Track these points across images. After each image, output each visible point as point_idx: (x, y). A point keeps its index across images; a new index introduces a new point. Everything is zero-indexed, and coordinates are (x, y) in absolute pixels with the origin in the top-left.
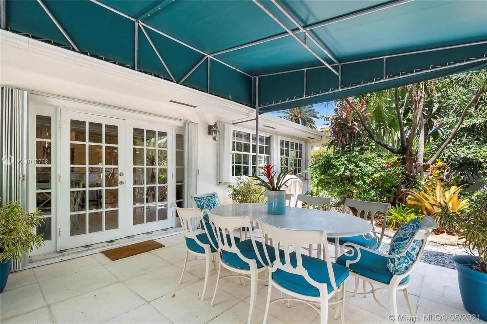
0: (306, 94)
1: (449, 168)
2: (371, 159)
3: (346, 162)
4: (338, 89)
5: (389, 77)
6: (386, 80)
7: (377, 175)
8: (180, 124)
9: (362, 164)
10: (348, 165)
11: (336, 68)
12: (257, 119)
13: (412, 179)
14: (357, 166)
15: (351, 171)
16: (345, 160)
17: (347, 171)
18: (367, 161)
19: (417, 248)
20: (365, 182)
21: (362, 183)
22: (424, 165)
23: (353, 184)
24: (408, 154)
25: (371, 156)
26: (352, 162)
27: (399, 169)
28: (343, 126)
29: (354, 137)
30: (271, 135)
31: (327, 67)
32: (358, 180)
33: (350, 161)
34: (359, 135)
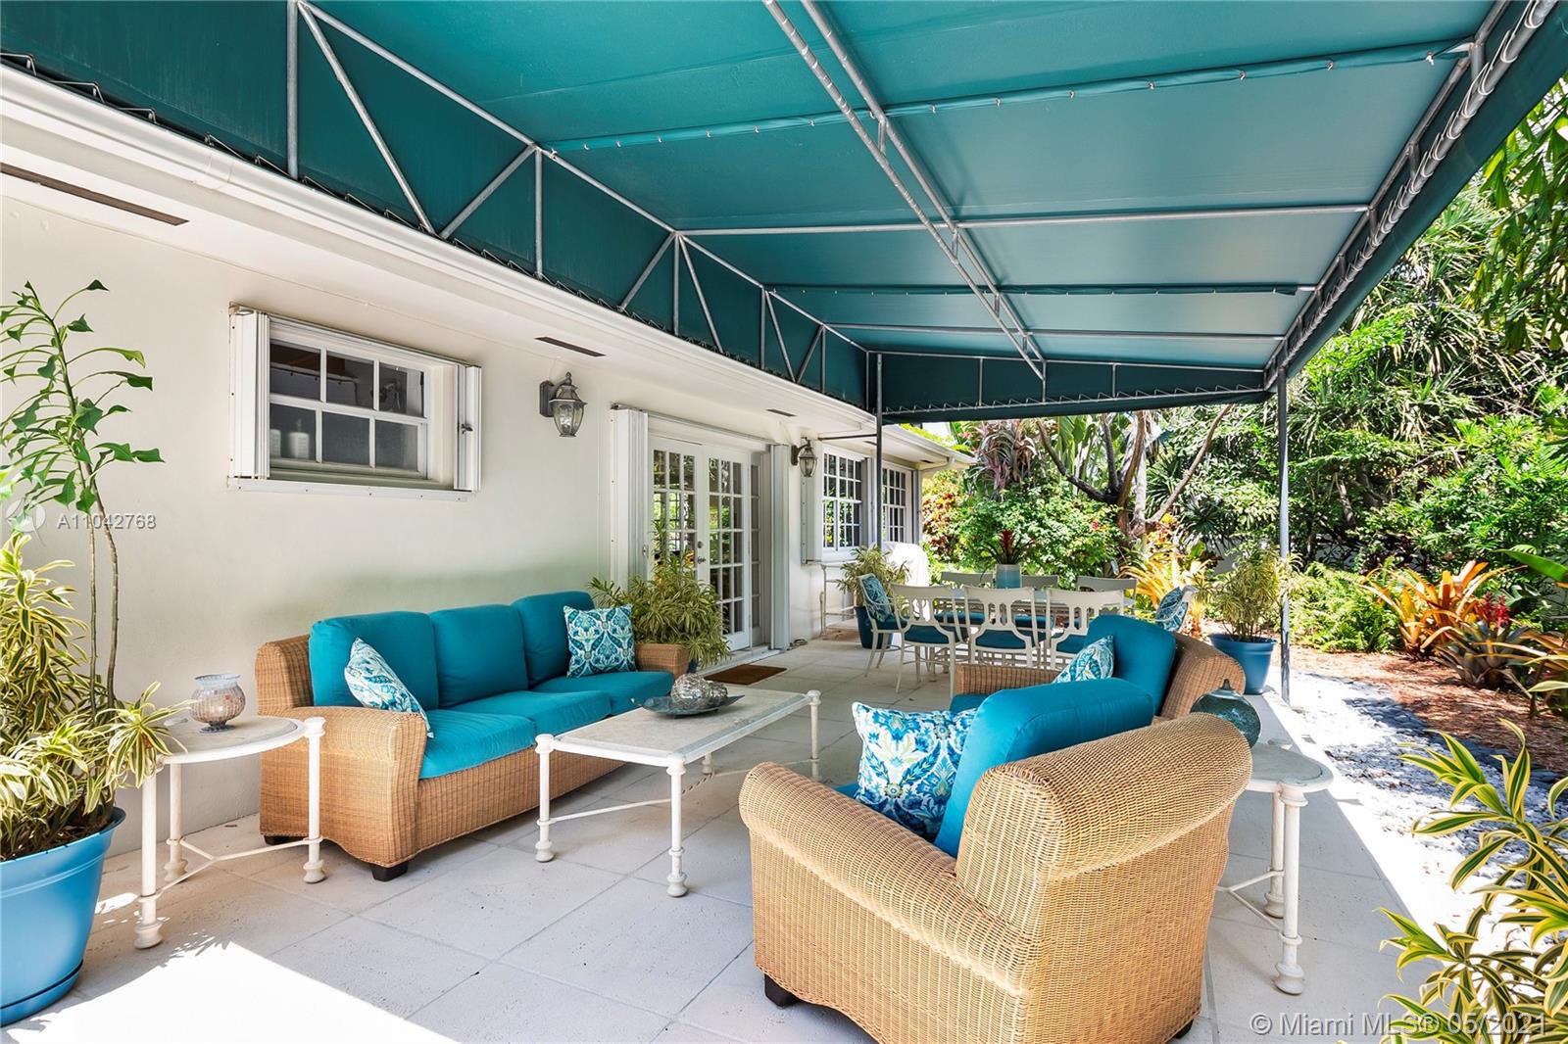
0: (983, 401)
1: (1182, 526)
2: (1064, 513)
3: (1022, 518)
4: (1041, 401)
5: (1121, 396)
6: (1116, 399)
7: (1078, 542)
8: (760, 446)
9: (1050, 522)
10: (1025, 525)
11: (1039, 365)
12: (879, 435)
13: (1128, 550)
14: (1042, 525)
15: (1031, 535)
16: (1021, 514)
17: (1025, 535)
18: (1058, 516)
19: (1183, 611)
20: (1058, 557)
21: (1053, 557)
22: (1147, 524)
23: (1037, 560)
24: (1123, 502)
25: (1064, 506)
26: (1032, 519)
27: (1106, 530)
28: (1004, 442)
29: (1026, 467)
30: (866, 459)
31: (1026, 362)
32: (1045, 552)
33: (1029, 517)
34: (1036, 463)
